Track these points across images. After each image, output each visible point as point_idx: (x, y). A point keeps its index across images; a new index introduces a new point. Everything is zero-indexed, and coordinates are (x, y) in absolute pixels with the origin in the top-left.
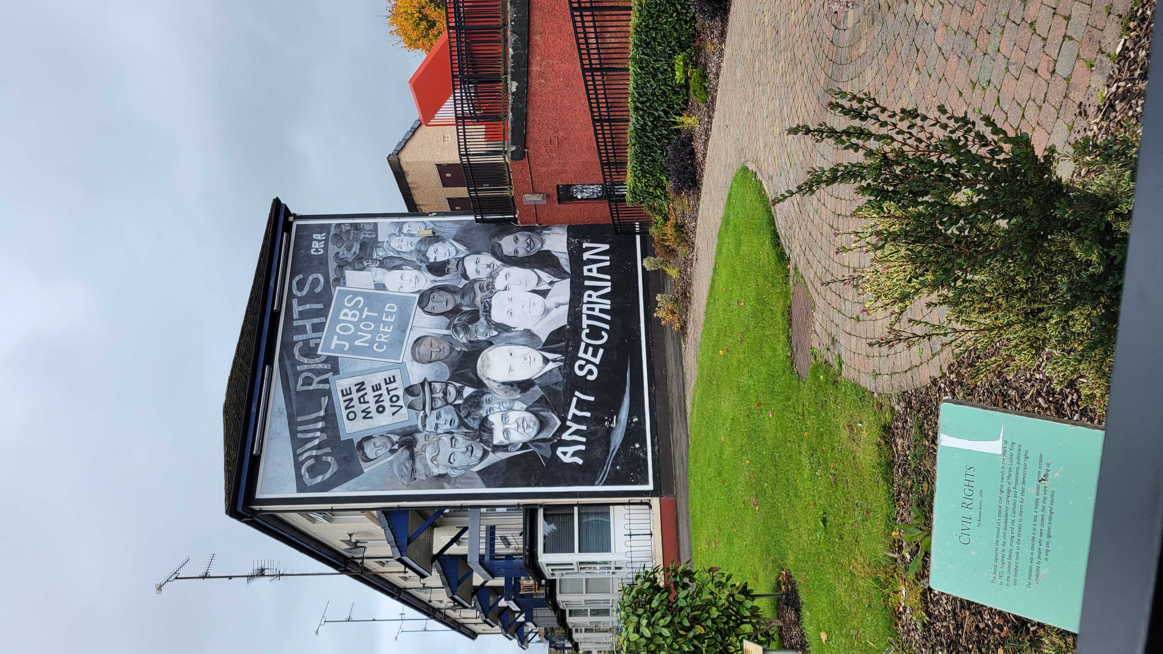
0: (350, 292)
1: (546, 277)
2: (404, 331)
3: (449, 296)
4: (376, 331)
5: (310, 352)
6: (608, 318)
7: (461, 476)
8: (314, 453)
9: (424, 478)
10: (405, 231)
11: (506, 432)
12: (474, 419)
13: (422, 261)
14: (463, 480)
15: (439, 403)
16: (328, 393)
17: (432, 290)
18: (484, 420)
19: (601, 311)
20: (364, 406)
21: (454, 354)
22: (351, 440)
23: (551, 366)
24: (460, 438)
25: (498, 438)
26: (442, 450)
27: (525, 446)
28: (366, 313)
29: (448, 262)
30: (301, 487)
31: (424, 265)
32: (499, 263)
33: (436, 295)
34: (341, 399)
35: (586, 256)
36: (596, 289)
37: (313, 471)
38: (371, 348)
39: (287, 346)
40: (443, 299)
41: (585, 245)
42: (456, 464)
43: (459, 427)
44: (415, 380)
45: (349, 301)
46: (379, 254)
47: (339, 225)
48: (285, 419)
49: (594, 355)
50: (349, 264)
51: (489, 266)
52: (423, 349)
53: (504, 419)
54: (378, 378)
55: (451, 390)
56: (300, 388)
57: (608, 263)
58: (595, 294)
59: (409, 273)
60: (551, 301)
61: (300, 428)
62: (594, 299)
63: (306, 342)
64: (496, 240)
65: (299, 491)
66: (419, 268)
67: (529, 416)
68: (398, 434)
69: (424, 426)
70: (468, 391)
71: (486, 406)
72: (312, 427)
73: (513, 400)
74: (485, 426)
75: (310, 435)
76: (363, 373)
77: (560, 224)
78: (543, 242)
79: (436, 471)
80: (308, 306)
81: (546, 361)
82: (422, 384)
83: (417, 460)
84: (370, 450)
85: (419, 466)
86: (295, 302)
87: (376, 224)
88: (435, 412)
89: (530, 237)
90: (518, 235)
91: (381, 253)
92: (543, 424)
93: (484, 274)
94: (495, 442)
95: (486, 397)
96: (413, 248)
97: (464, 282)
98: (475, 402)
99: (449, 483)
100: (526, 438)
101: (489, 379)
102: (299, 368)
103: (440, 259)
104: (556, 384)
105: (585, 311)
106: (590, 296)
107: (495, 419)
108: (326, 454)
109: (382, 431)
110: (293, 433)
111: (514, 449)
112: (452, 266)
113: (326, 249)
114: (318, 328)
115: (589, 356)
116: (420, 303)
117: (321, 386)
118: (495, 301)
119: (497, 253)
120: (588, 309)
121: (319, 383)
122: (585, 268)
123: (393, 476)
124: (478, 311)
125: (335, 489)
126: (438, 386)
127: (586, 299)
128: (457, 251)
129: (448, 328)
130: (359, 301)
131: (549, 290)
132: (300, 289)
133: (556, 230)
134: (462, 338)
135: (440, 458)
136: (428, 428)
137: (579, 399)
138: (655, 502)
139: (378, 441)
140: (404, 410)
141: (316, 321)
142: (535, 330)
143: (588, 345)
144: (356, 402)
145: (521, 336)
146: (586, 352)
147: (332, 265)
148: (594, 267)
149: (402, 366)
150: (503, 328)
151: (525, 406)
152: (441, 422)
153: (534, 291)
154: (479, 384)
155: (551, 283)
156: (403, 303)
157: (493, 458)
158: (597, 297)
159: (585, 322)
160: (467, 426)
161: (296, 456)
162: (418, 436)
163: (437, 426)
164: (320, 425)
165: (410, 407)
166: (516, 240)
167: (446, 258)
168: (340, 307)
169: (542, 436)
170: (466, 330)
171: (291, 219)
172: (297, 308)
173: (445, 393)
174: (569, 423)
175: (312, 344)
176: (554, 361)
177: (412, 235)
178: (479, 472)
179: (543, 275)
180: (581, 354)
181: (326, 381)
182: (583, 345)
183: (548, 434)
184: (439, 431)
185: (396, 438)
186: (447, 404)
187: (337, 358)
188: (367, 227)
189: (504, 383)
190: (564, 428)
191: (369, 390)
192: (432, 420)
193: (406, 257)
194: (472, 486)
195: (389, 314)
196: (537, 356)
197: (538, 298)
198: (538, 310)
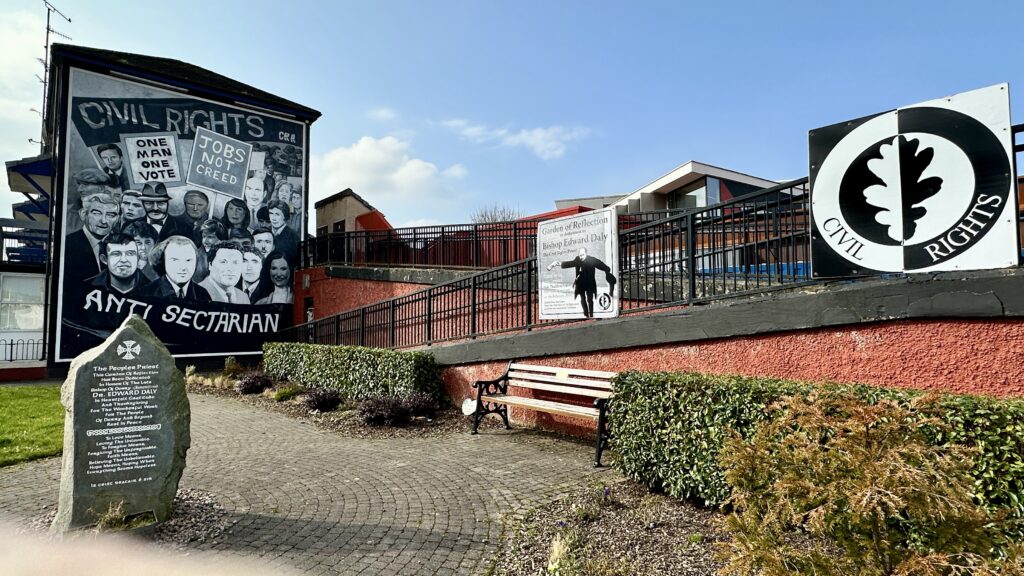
0: (247, 153)
1: (252, 288)
2: (213, 187)
3: (240, 220)
4: (214, 167)
5: (199, 121)
6: (216, 330)
7: (79, 218)
8: (110, 113)
9: (79, 190)
10: (294, 195)
11: (119, 253)
12: (132, 231)
13: (270, 204)
14: (74, 219)
15: (148, 207)
16: (163, 129)
17: (246, 209)
18: (131, 238)
19: (222, 326)
20: (149, 154)
21: (191, 221)
22: (119, 141)
23: (177, 289)
24: (115, 219)
25: (112, 247)
26: (105, 206)
27: (105, 267)
28: (230, 162)
29: (268, 221)
30: (77, 101)
31: (267, 205)
32: (266, 256)
33: (242, 211)
34: (157, 138)
35: (269, 316)
36: (241, 323)
37: (92, 112)
38: (201, 163)
39: (207, 107)
40: (238, 216)
41: (277, 316)
42: (90, 215)
43: (125, 219)
44: (170, 191)
45: (240, 152)
46: (278, 176)
47: (301, 152)
48: (141, 96)
49: (184, 320)
50: (271, 155)
51: (264, 249)
52: (197, 199)
53: (132, 253)
54: (173, 164)
55: (160, 216)
56: (169, 111)
57: (261, 330)
58: (236, 321)
59: (261, 195)
60: (233, 290)
61: (133, 106)
62: (232, 321)
63: (208, 120)
64: (284, 255)
65: (74, 99)
66: (264, 201)
67: (133, 270)
68: (122, 174)
70: (158, 228)
71: (143, 240)
72: (134, 114)
73: (147, 260)
74: (124, 238)
75: (126, 112)
76: (178, 155)
77: (295, 299)
78: (281, 287)
79: (85, 200)
80: (238, 124)
81: (181, 285)
82: (166, 196)
83: (96, 187)
84: (107, 153)
85: (90, 187)
86: (242, 116)
87: (301, 176)
88: (141, 203)
89: (286, 278)
90: (288, 270)
91: (278, 177)
92: (124, 281)
94: (109, 245)
95: (152, 241)
96: (281, 199)
97: (252, 232)
98: (147, 232)
99: (73, 208)
100: (112, 267)
101: (168, 243)
102: (186, 112)
103: (271, 217)
104: (160, 292)
105: (223, 314)
106: (235, 318)
107: (132, 246)
108: (107, 122)
109: (126, 163)
110: (129, 101)
111: (102, 258)
112: (265, 224)
113: (283, 141)
114: (219, 129)
115: (183, 315)
116: (236, 200)
117: (169, 125)
118: (235, 252)
119: (274, 255)
120: (224, 317)
121: (173, 125)
122: (259, 315)
123: (82, 168)
124: (227, 239)
125: (73, 125)
126: (164, 207)
127: (233, 315)
128: (277, 229)
129: (213, 217)
130: (240, 159)
131: (242, 289)
132: (251, 121)
133: (290, 296)
134: (205, 227)
135: (98, 204)
136: (125, 197)
137: (146, 308)
138: (44, 364)
139: (116, 160)
140: (144, 181)
141: (226, 128)
142: (209, 278)
143: (193, 315)
144: (153, 147)
145: (204, 268)
146: (187, 314)
147: (270, 144)
148: (259, 321)
149: (183, 182)
150: (212, 256)
151: (141, 268)
152: (131, 207)
153: (241, 278)
154: (163, 236)
155: (247, 291)
156: (238, 189)
157: (95, 243)
158: (234, 324)
159: (213, 314)
160: (125, 226)
161: (107, 100)
162: (119, 190)
163: (128, 203)
164: (135, 120)
165: (147, 186)
166: (284, 269)
167: (271, 219)
168: (236, 146)
169: (113, 279)
170: (211, 230)
171: (307, 122)
172: (236, 117)
173: (158, 212)
174: (123, 300)
175: (205, 123)
176: (181, 291)
177: (291, 199)
178: (82, 231)
179: (254, 286)
180: (185, 310)
181: (173, 129)
182: (194, 312)
183: (114, 283)
184: (123, 205)
185: (119, 173)
186: (147, 213)
187: (193, 138)
188: (298, 170)
189: (163, 254)
190: (119, 296)
191: (163, 158)
192: (134, 200)
193: (274, 194)
194: (69, 225)
195: (228, 178)
196: (187, 278)
197: (236, 281)
198: (225, 281)
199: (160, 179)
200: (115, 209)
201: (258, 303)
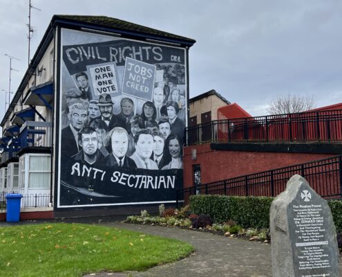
0: (154, 72)
1: (159, 159)
2: (136, 95)
3: (151, 115)
4: (136, 83)
5: (127, 53)
6: (140, 187)
7: (67, 119)
8: (81, 54)
9: (67, 102)
10: (181, 96)
11: (88, 139)
12: (94, 125)
13: (167, 104)
14: (65, 119)
15: (102, 110)
16: (108, 61)
17: (154, 108)
18: (93, 130)
19: (143, 184)
20: (102, 76)
21: (125, 117)
22: (86, 70)
23: (118, 161)
24: (85, 119)
25: (85, 136)
27: (81, 148)
28: (144, 78)
29: (167, 115)
31: (165, 104)
32: (166, 137)
33: (152, 109)
34: (105, 66)
35: (169, 177)
36: (154, 182)
37: (72, 53)
38: (129, 80)
39: (131, 44)
40: (150, 113)
41: (174, 177)
42: (73, 116)
43: (91, 118)
44: (113, 99)
45: (150, 71)
46: (171, 85)
47: (184, 68)
48: (97, 41)
49: (123, 181)
50: (167, 72)
51: (165, 133)
52: (128, 103)
53: (94, 139)
54: (114, 83)
55: (108, 115)
56: (111, 48)
57: (165, 187)
58: (151, 181)
59: (162, 98)
60: (148, 161)
61: (92, 48)
62: (149, 181)
63: (132, 52)
64: (177, 136)
65: (64, 47)
66: (164, 102)
67: (95, 150)
68: (88, 91)
69: (92, 103)
70: (107, 123)
71: (100, 131)
72: (93, 53)
73: (103, 143)
74: (90, 130)
75: (89, 52)
76: (117, 78)
77: (184, 165)
78: (175, 158)
79: (70, 107)
80: (148, 53)
81: (121, 158)
82: (111, 102)
83: (76, 99)
84: (81, 78)
85: (73, 100)
86: (150, 48)
87: (184, 84)
88: (98, 108)
89: (178, 152)
90: (179, 146)
92: (91, 157)
93: (162, 131)
94: (83, 135)
95: (105, 131)
96: (173, 100)
97: (158, 122)
98: (102, 126)
99: (65, 113)
100: (84, 148)
101: (113, 132)
102: (120, 49)
103: (168, 112)
104: (110, 163)
105: (143, 176)
106: (150, 179)
107: (94, 135)
108: (80, 59)
109: (90, 84)
110: (90, 45)
111: (79, 143)
112: (165, 117)
113: (173, 62)
114: (138, 58)
115: (122, 178)
116: (148, 102)
117: (111, 58)
118: (149, 136)
119: (171, 137)
120: (144, 178)
121: (113, 57)
122: (163, 177)
124: (144, 128)
125: (64, 63)
126: (110, 109)
127: (149, 177)
128: (172, 119)
129: (137, 114)
130: (150, 76)
131: (153, 160)
132: (155, 50)
133: (181, 164)
134: (132, 121)
135: (77, 109)
136: (90, 104)
137: (102, 173)
138: (52, 208)
139: (85, 82)
141: (141, 56)
142: (135, 153)
143: (127, 177)
144: (104, 72)
145: (132, 147)
146: (124, 177)
147: (166, 64)
148: (164, 181)
149: (120, 93)
150: (136, 139)
151: (99, 148)
152: (93, 110)
153: (153, 153)
154: (110, 128)
155: (156, 161)
156: (149, 95)
157: (75, 133)
158: (150, 183)
159: (138, 177)
160: (91, 122)
161: (79, 46)
162: (87, 101)
163: (92, 108)
164: (94, 57)
165: (101, 97)
166: (176, 146)
168: (147, 68)
169: (85, 156)
170: (136, 123)
171: (187, 47)
172: (147, 49)
173: (107, 112)
174: (91, 168)
175: (130, 54)
176: (120, 162)
177: (179, 100)
178: (69, 127)
179: (161, 157)
180: (123, 174)
181: (114, 60)
182: (127, 175)
183: (86, 159)
184: (89, 109)
185: (86, 90)
186: (102, 113)
187: (124, 65)
188: (183, 80)
189: (111, 139)
190: (88, 166)
191: (109, 79)
192: (94, 106)
193: (169, 97)
194: (63, 123)
195: (144, 88)
196: (123, 154)
197: (150, 155)
198: (144, 155)
199: (108, 92)
200: (85, 112)
201: (163, 169)
